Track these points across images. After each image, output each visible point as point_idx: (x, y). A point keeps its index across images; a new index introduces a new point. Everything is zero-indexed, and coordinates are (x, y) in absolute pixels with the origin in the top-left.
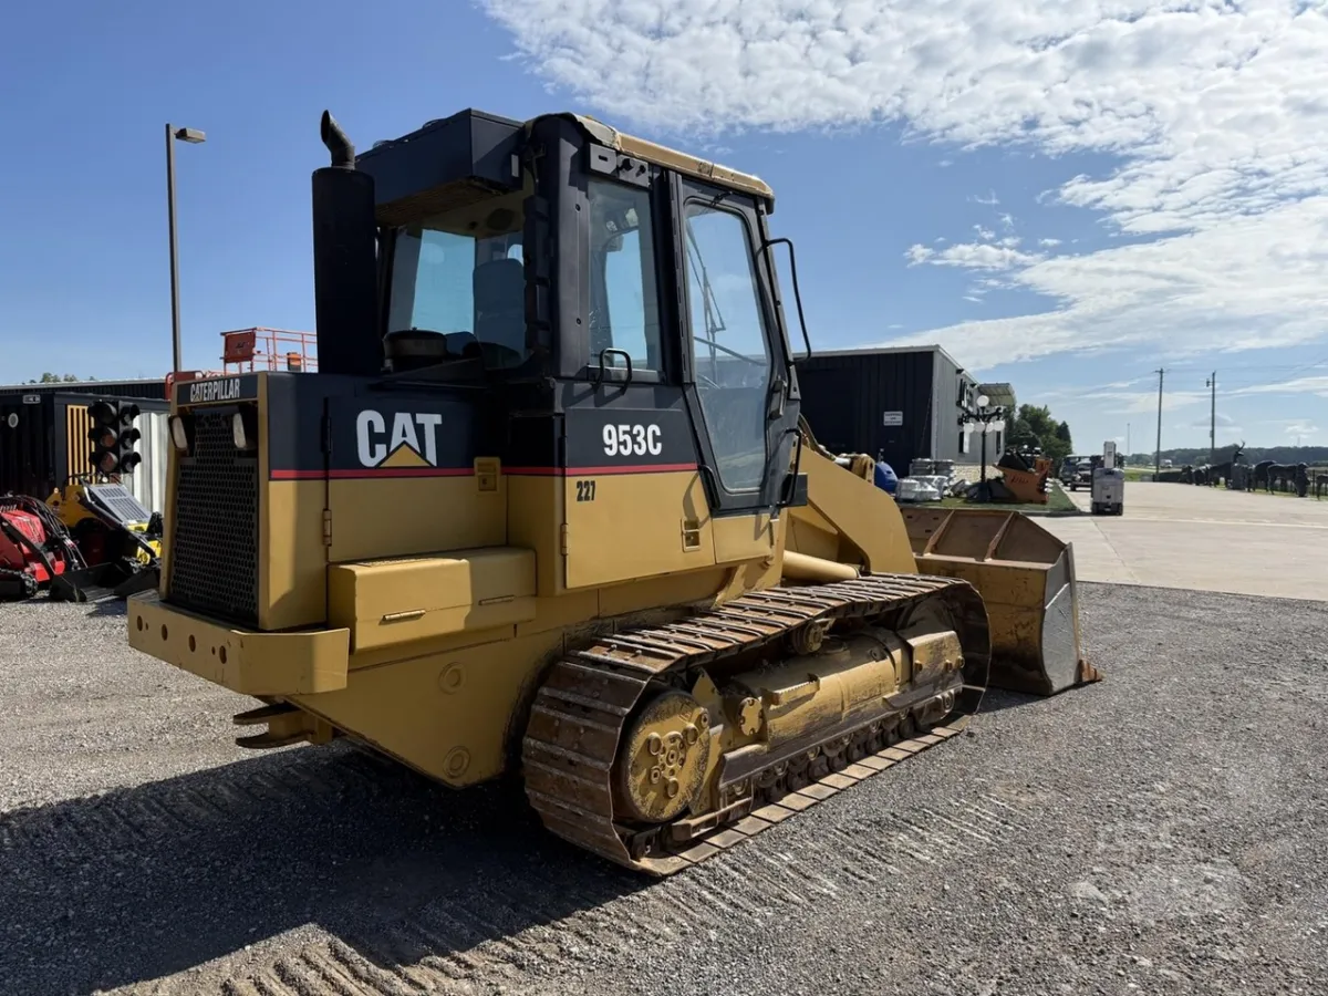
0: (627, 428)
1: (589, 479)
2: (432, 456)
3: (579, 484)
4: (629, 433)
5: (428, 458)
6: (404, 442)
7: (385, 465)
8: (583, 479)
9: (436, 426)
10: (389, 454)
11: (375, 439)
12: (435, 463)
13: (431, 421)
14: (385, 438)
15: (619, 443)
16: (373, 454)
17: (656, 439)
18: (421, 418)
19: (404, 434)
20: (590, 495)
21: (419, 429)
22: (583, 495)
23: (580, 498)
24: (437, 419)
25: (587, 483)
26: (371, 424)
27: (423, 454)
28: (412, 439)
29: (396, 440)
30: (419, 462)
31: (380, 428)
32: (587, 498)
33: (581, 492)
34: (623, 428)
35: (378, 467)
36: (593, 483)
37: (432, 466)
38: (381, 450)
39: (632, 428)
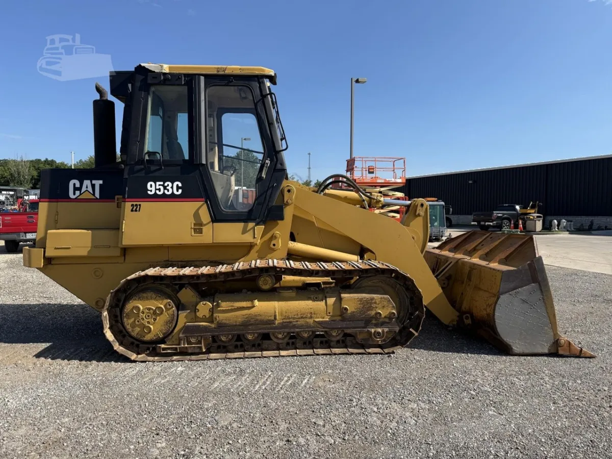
0: (162, 183)
1: (138, 203)
2: (97, 195)
3: (132, 205)
4: (163, 185)
5: (96, 196)
6: (87, 190)
7: (79, 198)
8: (135, 203)
9: (100, 184)
10: (80, 194)
11: (75, 189)
12: (98, 197)
13: (98, 183)
14: (80, 189)
15: (156, 189)
16: (74, 194)
17: (178, 188)
18: (94, 182)
19: (87, 187)
20: (138, 209)
21: (93, 186)
22: (134, 209)
23: (132, 211)
24: (101, 182)
25: (136, 205)
26: (74, 184)
27: (94, 194)
28: (90, 189)
29: (84, 189)
30: (94, 197)
31: (78, 185)
32: (136, 211)
33: (133, 208)
34: (158, 183)
35: (76, 198)
36: (140, 205)
37: (97, 198)
38: (78, 193)
39: (164, 183)
